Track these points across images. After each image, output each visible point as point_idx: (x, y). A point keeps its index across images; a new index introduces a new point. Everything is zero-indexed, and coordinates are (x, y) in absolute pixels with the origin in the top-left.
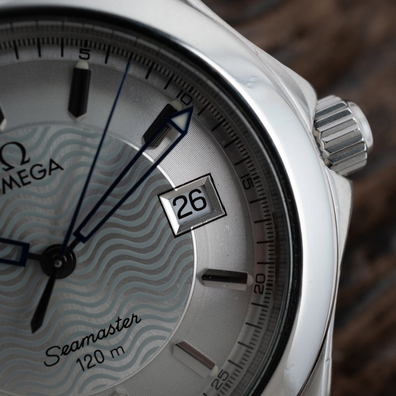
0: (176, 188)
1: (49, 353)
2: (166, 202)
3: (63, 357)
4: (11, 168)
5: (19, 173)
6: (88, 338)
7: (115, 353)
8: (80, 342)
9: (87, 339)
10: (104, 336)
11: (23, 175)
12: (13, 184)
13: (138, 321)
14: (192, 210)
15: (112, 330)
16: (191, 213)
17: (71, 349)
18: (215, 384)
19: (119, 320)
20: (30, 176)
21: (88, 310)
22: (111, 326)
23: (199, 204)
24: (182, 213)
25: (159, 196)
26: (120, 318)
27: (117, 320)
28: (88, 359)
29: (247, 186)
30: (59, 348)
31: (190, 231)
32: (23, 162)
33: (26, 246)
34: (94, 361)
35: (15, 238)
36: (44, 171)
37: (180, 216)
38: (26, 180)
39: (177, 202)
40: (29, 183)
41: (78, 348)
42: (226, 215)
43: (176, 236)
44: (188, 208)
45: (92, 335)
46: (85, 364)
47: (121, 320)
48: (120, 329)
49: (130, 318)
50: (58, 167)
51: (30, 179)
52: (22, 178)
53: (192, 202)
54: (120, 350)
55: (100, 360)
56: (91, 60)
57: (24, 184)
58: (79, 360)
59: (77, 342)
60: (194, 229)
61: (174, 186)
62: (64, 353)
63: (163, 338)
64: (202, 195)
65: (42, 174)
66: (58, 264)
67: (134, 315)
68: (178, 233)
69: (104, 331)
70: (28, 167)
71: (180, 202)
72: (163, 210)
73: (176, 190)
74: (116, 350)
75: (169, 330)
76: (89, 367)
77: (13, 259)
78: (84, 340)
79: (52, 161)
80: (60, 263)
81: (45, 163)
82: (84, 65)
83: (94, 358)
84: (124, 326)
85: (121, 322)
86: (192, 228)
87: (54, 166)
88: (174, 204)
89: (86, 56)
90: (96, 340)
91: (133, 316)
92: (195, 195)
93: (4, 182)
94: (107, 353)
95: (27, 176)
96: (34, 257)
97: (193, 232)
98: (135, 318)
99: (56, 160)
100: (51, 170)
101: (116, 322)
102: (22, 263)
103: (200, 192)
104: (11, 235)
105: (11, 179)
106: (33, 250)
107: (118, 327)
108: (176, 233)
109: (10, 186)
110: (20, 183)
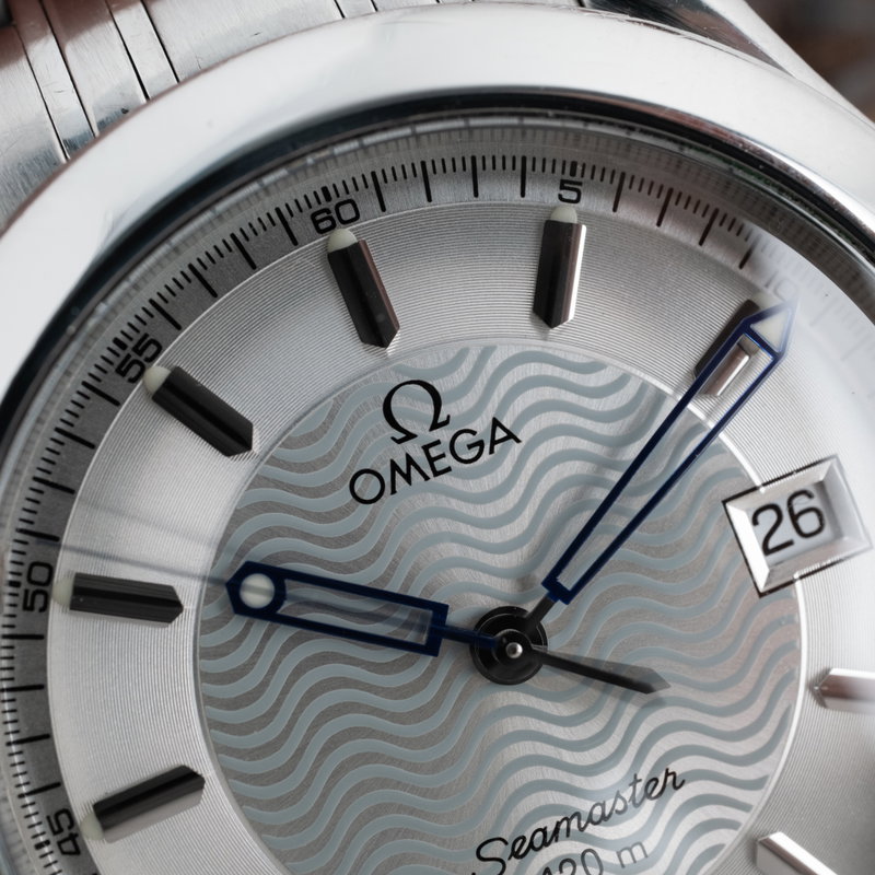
0: (765, 485)
1: (484, 853)
2: (740, 514)
3: (513, 864)
4: (410, 436)
5: (426, 448)
6: (568, 820)
7: (626, 855)
8: (550, 829)
9: (565, 823)
10: (604, 818)
11: (434, 452)
12: (414, 472)
13: (678, 784)
14: (792, 535)
15: (620, 805)
16: (791, 543)
17: (531, 846)
19: (636, 781)
20: (449, 455)
21: (568, 757)
22: (618, 796)
23: (809, 523)
24: (772, 544)
25: (725, 502)
26: (638, 778)
27: (632, 780)
28: (568, 869)
30: (506, 843)
31: (791, 582)
32: (435, 425)
33: (441, 610)
35: (415, 592)
36: (481, 444)
37: (767, 551)
38: (439, 465)
39: (761, 517)
40: (448, 470)
41: (545, 844)
42: (871, 548)
43: (761, 595)
44: (786, 532)
45: (577, 814)
47: (640, 780)
48: (637, 802)
49: (661, 777)
50: (510, 436)
51: (449, 461)
52: (431, 460)
53: (794, 518)
54: (637, 850)
55: (594, 871)
56: (583, 204)
57: (436, 473)
58: (547, 871)
59: (544, 831)
60: (802, 577)
61: (758, 483)
62: (515, 854)
63: (732, 825)
64: (815, 502)
65: (475, 451)
66: (515, 651)
67: (670, 771)
68: (766, 584)
69: (603, 805)
70: (444, 435)
71: (768, 518)
72: (733, 536)
73: (763, 490)
74: (630, 849)
75: (745, 807)
78: (558, 824)
79: (496, 423)
80: (520, 649)
81: (482, 426)
82: (568, 214)
83: (580, 869)
84: (648, 795)
85: (640, 786)
86: (796, 576)
87: (500, 434)
88: (755, 522)
89: (573, 196)
90: (586, 826)
91: (667, 774)
92: (801, 504)
93: (394, 467)
94: (609, 857)
95: (443, 456)
96: (457, 635)
97: (798, 584)
98: (670, 778)
99: (507, 423)
100: (494, 442)
101: (630, 785)
102: (431, 649)
103: (810, 496)
104: (406, 585)
105: (410, 461)
106: (454, 618)
107: (633, 797)
108: (762, 588)
109: (408, 478)
110: (429, 473)
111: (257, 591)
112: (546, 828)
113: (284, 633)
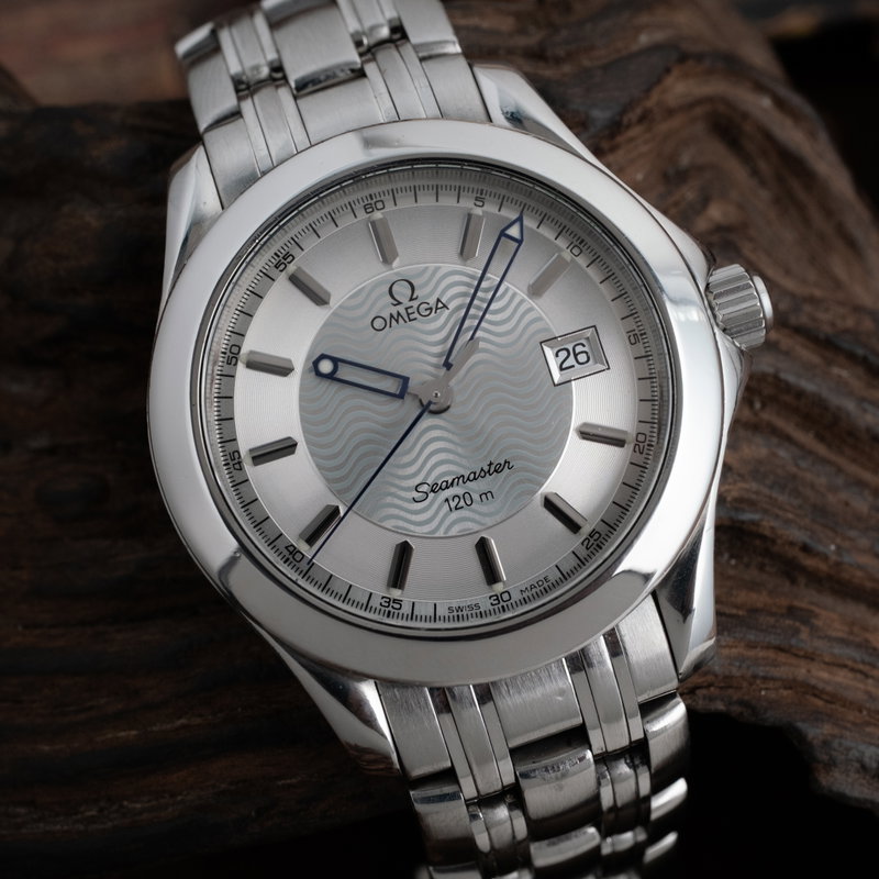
0: (559, 337)
1: (419, 489)
2: (549, 353)
3: (431, 495)
4: (399, 303)
5: (406, 309)
6: (459, 479)
7: (484, 497)
8: (450, 482)
9: (457, 479)
10: (475, 479)
11: (410, 311)
12: (400, 319)
13: (510, 467)
14: (574, 363)
15: (483, 474)
16: (573, 366)
17: (440, 488)
18: (586, 543)
19: (491, 464)
20: (416, 313)
22: (482, 470)
23: (582, 358)
24: (564, 366)
25: (541, 343)
26: (492, 462)
27: (489, 463)
28: (456, 500)
29: (633, 341)
30: (429, 486)
31: (570, 381)
32: (411, 299)
33: (406, 380)
34: (462, 503)
35: (396, 371)
36: (431, 309)
37: (561, 369)
38: (412, 317)
39: (560, 354)
40: (415, 319)
41: (447, 487)
42: (609, 368)
43: (555, 385)
44: (572, 360)
45: (463, 476)
46: (453, 504)
47: (493, 464)
48: (491, 473)
49: (503, 463)
50: (445, 306)
51: (416, 315)
52: (408, 314)
53: (576, 355)
54: (489, 495)
55: (469, 503)
56: (485, 208)
57: (410, 320)
58: (447, 500)
59: (447, 482)
60: (574, 380)
61: (557, 335)
62: (433, 491)
64: (585, 349)
65: (428, 312)
68: (558, 382)
69: (475, 473)
70: (415, 304)
71: (563, 354)
73: (559, 339)
74: (486, 494)
76: (456, 509)
77: (392, 391)
78: (454, 480)
79: (438, 300)
81: (432, 301)
82: (478, 211)
83: (462, 500)
84: (496, 471)
85: (493, 467)
86: (572, 378)
87: (440, 305)
88: (557, 355)
89: (481, 204)
90: (466, 482)
91: (506, 462)
92: (579, 349)
93: (392, 316)
94: (476, 497)
95: (413, 313)
97: (573, 382)
98: (507, 464)
99: (444, 300)
100: (437, 309)
101: (488, 465)
102: (401, 396)
103: (584, 346)
105: (399, 314)
107: (489, 471)
108: (556, 382)
109: (397, 321)
110: (407, 319)
111: (326, 367)
113: (335, 386)
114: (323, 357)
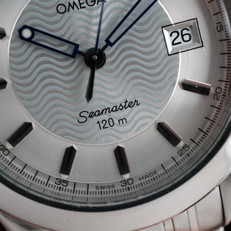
0: (174, 24)
1: (82, 115)
2: (167, 33)
3: (89, 119)
5: (79, 0)
6: (106, 110)
7: (121, 121)
9: (105, 110)
10: (116, 110)
12: (75, 7)
13: (138, 104)
14: (181, 41)
15: (121, 108)
16: (180, 43)
17: (95, 115)
18: (181, 152)
19: (126, 102)
20: (85, 3)
21: (108, 92)
22: (121, 105)
23: (186, 38)
24: (175, 42)
25: (162, 27)
26: (127, 101)
27: (125, 101)
28: (104, 122)
29: (219, 30)
30: (88, 113)
31: (178, 53)
33: (77, 46)
34: (107, 125)
35: (71, 40)
36: (95, 1)
37: (173, 44)
38: (82, 5)
39: (173, 34)
40: (85, 7)
41: (99, 115)
42: (203, 46)
43: (169, 55)
44: (179, 39)
45: (109, 108)
46: (102, 125)
47: (128, 102)
48: (126, 107)
49: (134, 102)
51: (85, 5)
52: (80, 4)
53: (182, 36)
54: (124, 121)
55: (112, 125)
57: (81, 8)
58: (98, 122)
59: (99, 111)
60: (181, 52)
62: (90, 116)
63: (152, 118)
64: (189, 32)
65: (93, 3)
66: (95, 58)
67: (136, 100)
68: (171, 53)
69: (116, 107)
71: (175, 35)
72: (163, 37)
74: (122, 120)
75: (156, 114)
76: (104, 128)
77: (68, 53)
78: (103, 110)
80: (96, 57)
83: (108, 123)
84: (129, 106)
85: (127, 104)
86: (180, 51)
88: (171, 35)
90: (111, 112)
91: (135, 101)
92: (185, 32)
93: (70, 4)
94: (116, 122)
95: (84, 3)
96: (81, 53)
97: (180, 54)
98: (136, 102)
100: (98, 1)
101: (125, 102)
102: (73, 56)
103: (188, 30)
104: (69, 38)
105: (74, 3)
106: (80, 49)
107: (125, 106)
108: (170, 53)
109: (73, 8)
110: (79, 7)
111: (27, 33)
112: (100, 111)
113: (33, 47)
114: (25, 27)
